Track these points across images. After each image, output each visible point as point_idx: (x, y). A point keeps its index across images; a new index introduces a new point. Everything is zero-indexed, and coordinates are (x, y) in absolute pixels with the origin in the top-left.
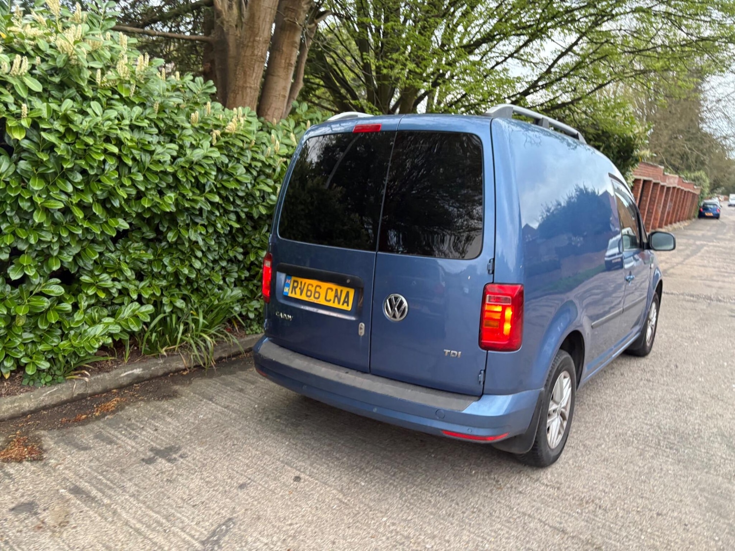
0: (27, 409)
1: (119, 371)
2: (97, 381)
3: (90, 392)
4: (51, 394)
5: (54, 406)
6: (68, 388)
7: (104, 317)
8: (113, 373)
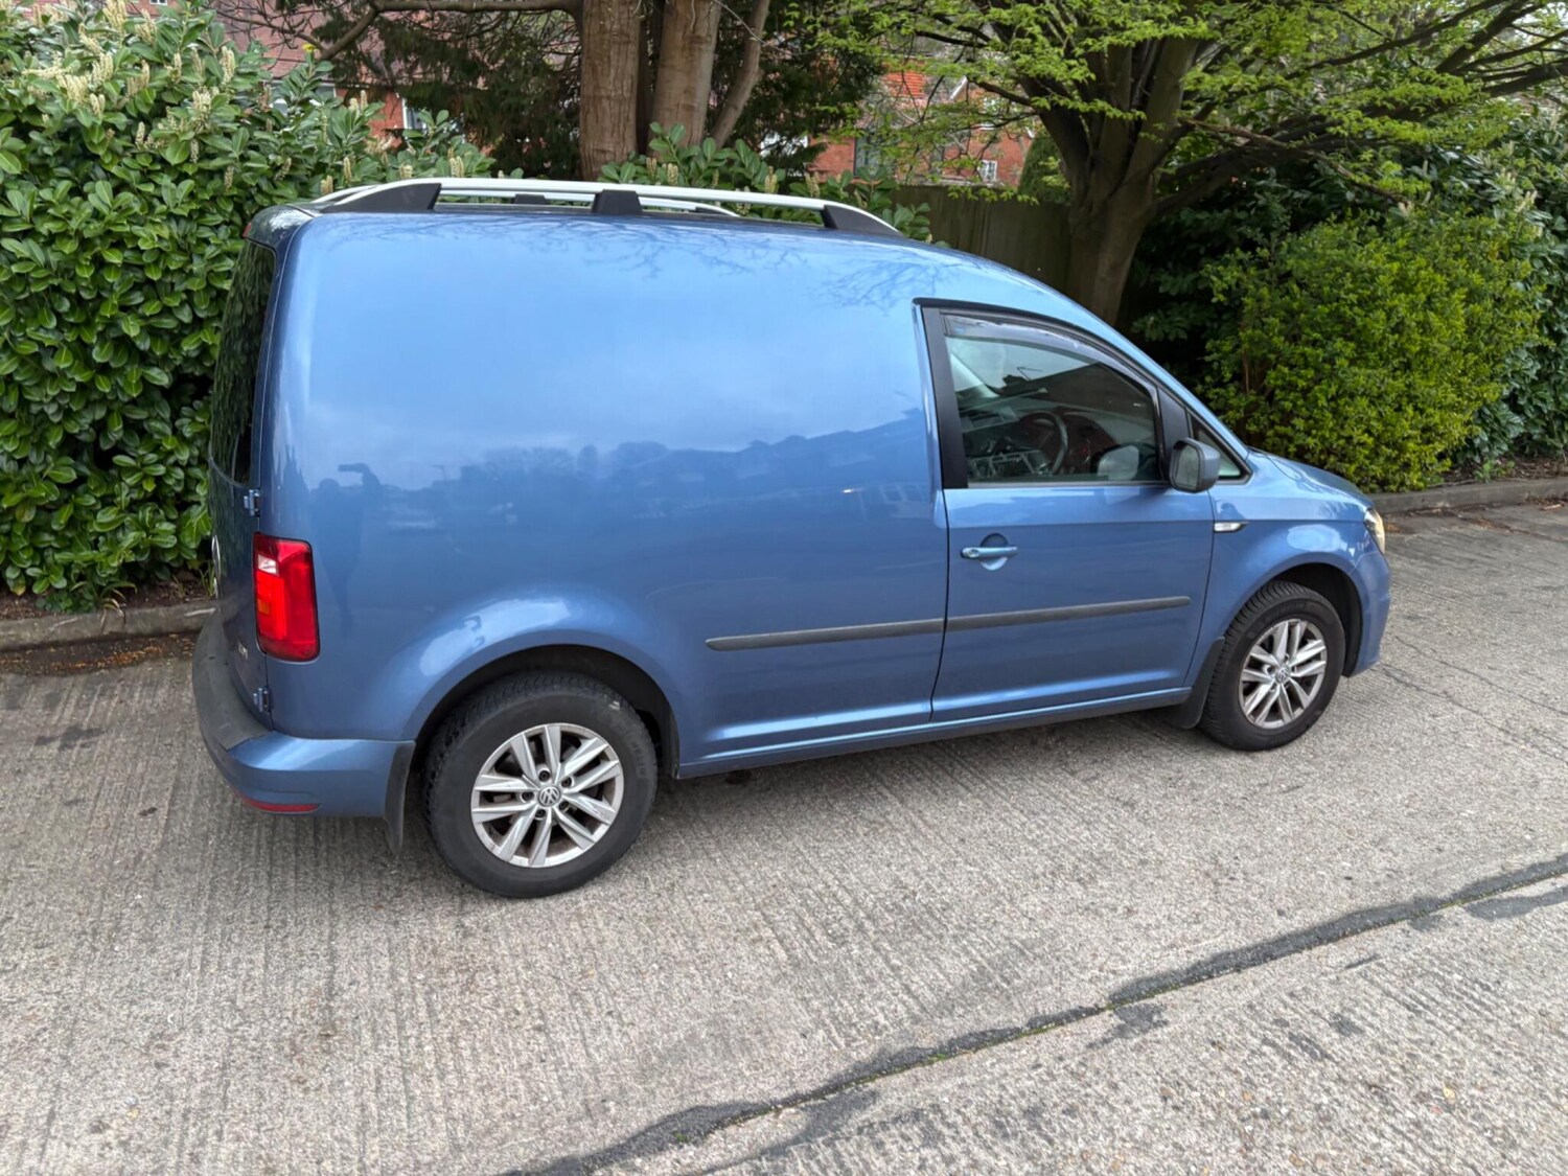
0: (28, 641)
1: (185, 607)
2: (144, 617)
3: (131, 630)
4: (66, 625)
5: (72, 643)
6: (94, 621)
7: (160, 521)
8: (173, 609)
